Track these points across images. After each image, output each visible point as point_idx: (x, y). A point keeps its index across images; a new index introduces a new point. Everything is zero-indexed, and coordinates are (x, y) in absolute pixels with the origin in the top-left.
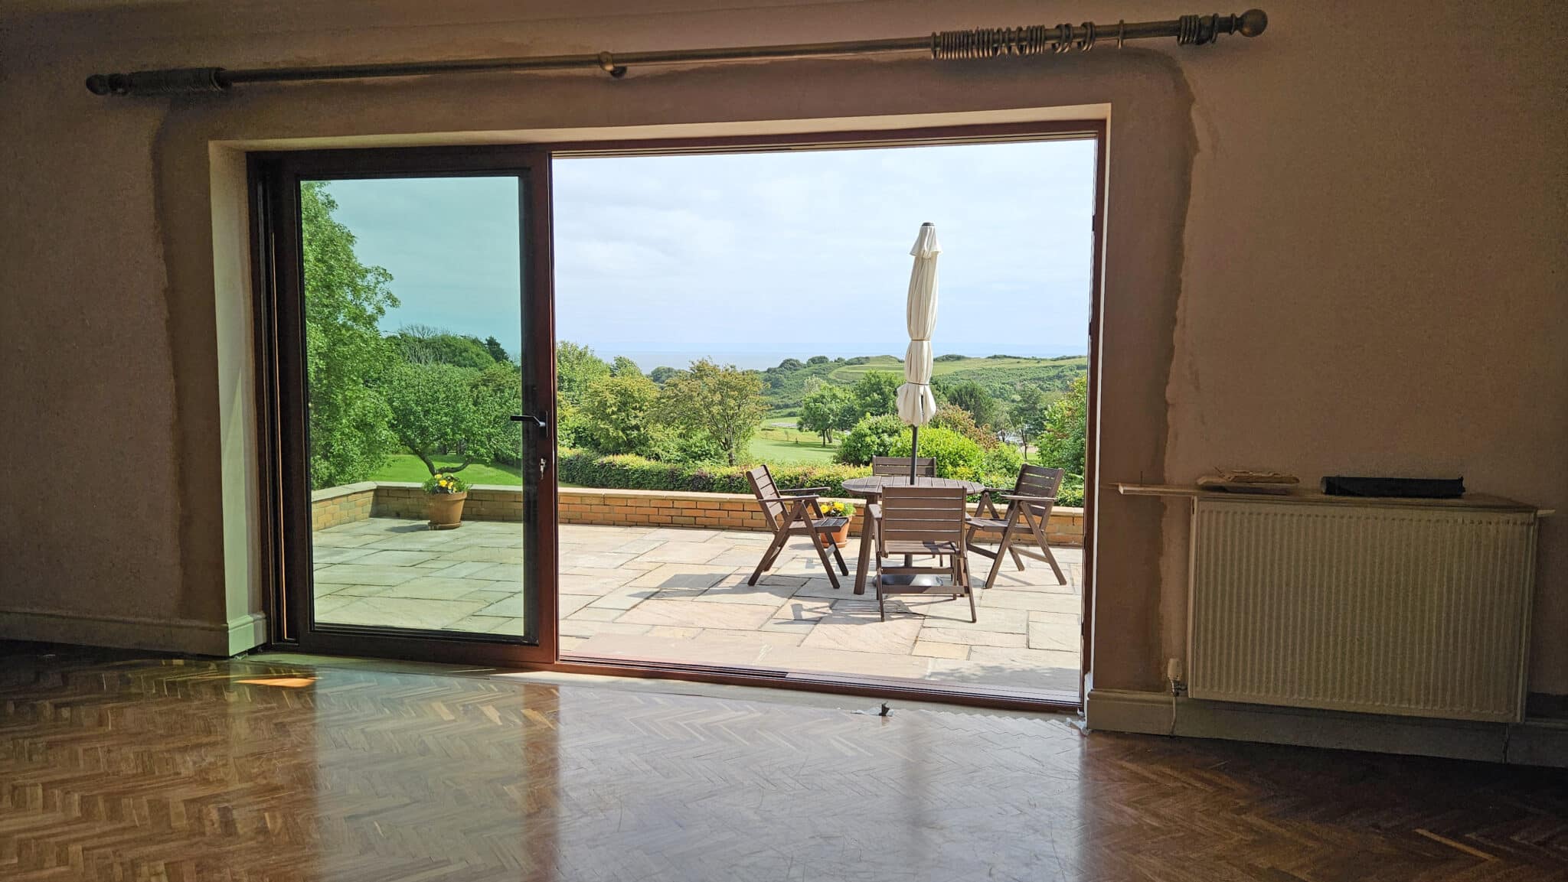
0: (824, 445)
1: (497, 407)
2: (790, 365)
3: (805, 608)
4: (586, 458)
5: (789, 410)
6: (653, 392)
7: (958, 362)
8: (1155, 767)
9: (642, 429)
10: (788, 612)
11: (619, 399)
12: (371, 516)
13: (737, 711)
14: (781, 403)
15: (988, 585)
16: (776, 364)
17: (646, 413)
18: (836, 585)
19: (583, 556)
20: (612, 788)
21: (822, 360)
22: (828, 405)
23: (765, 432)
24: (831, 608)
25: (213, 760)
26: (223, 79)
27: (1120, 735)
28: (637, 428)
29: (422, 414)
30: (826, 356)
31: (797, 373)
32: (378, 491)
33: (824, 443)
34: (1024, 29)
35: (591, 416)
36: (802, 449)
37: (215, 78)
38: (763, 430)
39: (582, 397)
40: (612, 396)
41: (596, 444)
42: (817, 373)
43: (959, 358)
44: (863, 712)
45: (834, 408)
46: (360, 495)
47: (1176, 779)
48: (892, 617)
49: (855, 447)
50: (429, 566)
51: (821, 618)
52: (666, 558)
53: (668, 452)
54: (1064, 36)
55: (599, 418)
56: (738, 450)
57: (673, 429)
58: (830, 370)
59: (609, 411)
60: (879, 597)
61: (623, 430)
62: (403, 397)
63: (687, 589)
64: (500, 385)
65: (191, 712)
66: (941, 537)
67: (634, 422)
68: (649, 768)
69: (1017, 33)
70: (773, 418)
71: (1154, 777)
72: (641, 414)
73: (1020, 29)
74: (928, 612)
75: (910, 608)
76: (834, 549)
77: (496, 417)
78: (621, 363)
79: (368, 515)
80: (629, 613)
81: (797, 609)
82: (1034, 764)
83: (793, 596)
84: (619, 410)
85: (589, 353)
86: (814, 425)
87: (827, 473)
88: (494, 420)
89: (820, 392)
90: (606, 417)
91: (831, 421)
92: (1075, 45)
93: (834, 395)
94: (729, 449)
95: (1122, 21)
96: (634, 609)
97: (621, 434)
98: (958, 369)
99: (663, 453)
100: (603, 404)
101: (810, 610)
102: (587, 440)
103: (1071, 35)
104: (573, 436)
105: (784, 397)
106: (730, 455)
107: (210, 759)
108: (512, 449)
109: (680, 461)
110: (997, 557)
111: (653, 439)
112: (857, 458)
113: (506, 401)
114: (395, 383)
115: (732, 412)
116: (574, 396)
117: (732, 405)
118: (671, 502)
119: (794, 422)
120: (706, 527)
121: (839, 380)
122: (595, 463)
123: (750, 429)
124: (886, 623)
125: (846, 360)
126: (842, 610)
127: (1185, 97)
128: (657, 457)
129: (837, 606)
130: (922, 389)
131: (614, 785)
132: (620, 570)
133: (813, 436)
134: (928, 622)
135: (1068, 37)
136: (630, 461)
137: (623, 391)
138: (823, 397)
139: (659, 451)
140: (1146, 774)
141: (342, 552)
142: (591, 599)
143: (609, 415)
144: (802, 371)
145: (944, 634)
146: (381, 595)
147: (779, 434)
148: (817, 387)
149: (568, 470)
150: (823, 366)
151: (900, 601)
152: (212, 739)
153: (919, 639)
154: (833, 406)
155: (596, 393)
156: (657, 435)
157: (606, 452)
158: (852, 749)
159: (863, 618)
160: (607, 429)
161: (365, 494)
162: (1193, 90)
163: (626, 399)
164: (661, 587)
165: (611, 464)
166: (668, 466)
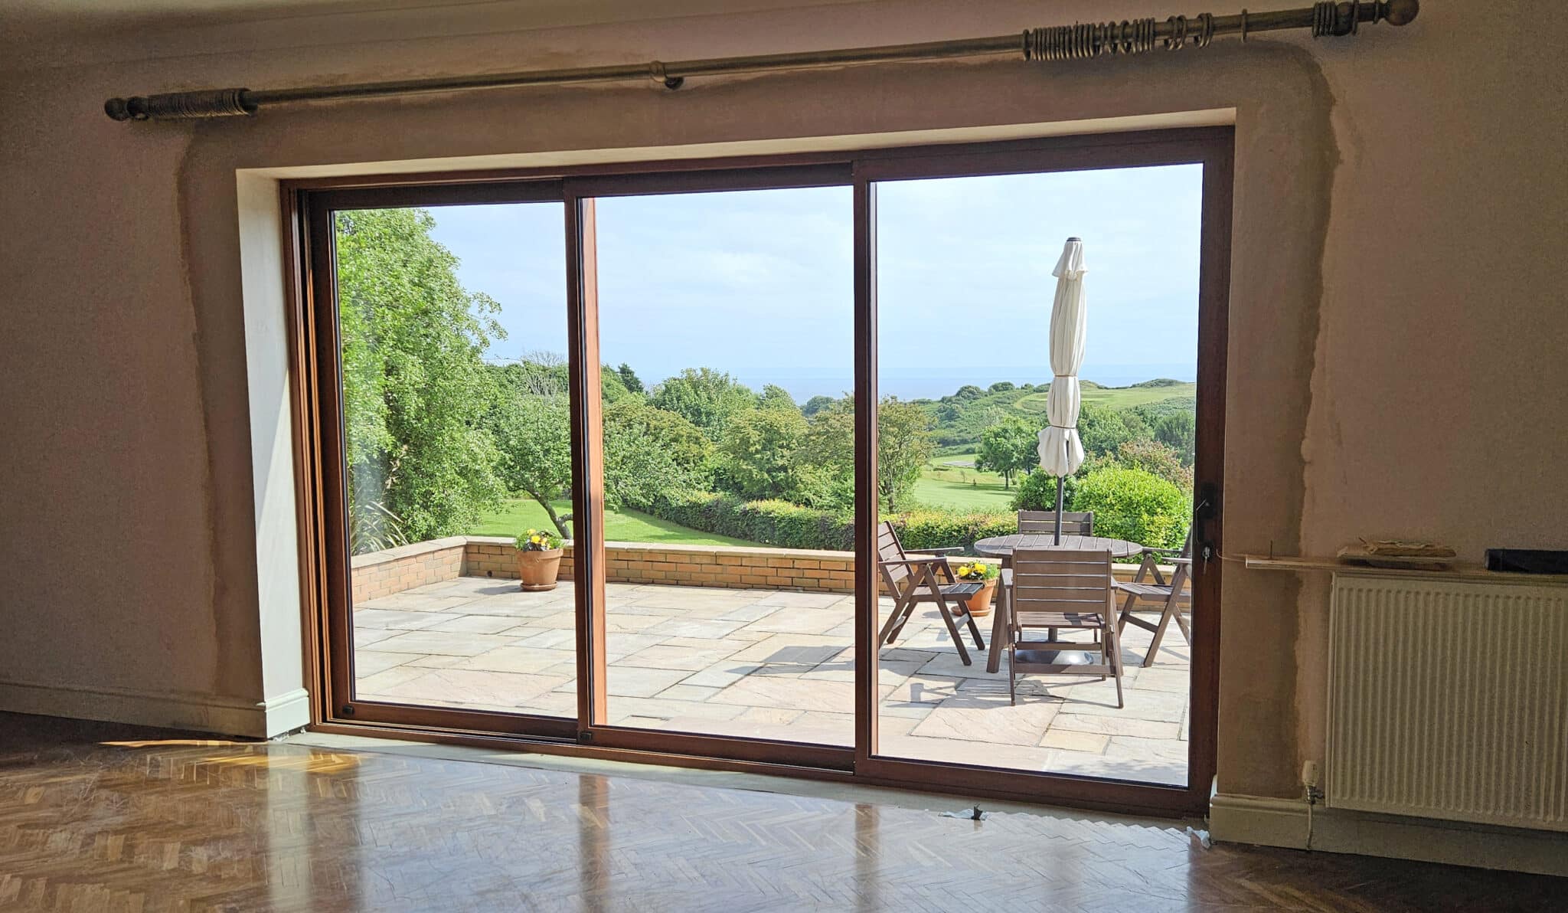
0: (1007, 488)
1: (625, 446)
2: (968, 393)
3: (925, 688)
4: (726, 505)
5: (967, 446)
6: (801, 427)
7: (1169, 388)
8: (1279, 888)
9: (790, 471)
10: (905, 694)
11: (763, 435)
12: (460, 576)
13: (809, 810)
14: (957, 438)
15: (1147, 662)
16: (951, 392)
17: (793, 452)
18: (967, 661)
19: (685, 624)
20: (651, 897)
21: (1006, 387)
22: (1012, 441)
23: (937, 472)
24: (956, 688)
25: (229, 855)
26: (246, 100)
27: (1246, 848)
28: (784, 469)
29: (541, 454)
30: (1011, 382)
31: (977, 402)
32: (467, 547)
33: (1007, 485)
34: (1131, 22)
35: (732, 456)
36: (979, 493)
37: (239, 100)
38: (935, 470)
39: (723, 433)
40: (755, 432)
41: (737, 488)
42: (997, 403)
43: (1170, 383)
44: (952, 814)
45: (1019, 443)
46: (448, 551)
47: (1300, 901)
48: (1025, 700)
49: (1036, 492)
50: (514, 634)
51: (943, 700)
52: (782, 628)
53: (821, 497)
54: (1176, 31)
55: (741, 458)
56: (899, 495)
57: (827, 470)
58: (1016, 398)
59: (752, 449)
60: (1012, 677)
61: (769, 472)
62: (521, 434)
63: (795, 663)
64: (631, 420)
65: (217, 800)
66: (1084, 607)
67: (780, 462)
68: (696, 874)
69: (1121, 29)
70: (948, 455)
71: (1275, 899)
72: (786, 452)
73: (1126, 24)
74: (1069, 694)
75: (1048, 690)
76: (968, 619)
77: (624, 457)
78: (773, 393)
79: (458, 573)
80: (725, 691)
81: (917, 689)
82: (1138, 881)
83: (916, 674)
84: (764, 449)
85: (731, 383)
86: (995, 464)
87: (1001, 522)
88: (622, 461)
89: (1002, 426)
90: (748, 457)
91: (1015, 459)
92: (1190, 39)
93: (1019, 428)
94: (889, 493)
95: (1245, 11)
96: (732, 687)
97: (766, 476)
98: (1169, 396)
99: (815, 497)
100: (745, 441)
101: (932, 691)
102: (728, 484)
103: (1184, 29)
104: (712, 478)
105: (961, 431)
106: (890, 500)
107: (227, 854)
108: (642, 495)
109: (834, 507)
110: (1157, 630)
111: (802, 482)
112: (1039, 504)
113: (635, 439)
114: (513, 419)
115: (892, 451)
116: (713, 432)
117: (891, 443)
118: (791, 561)
119: (972, 459)
120: (830, 591)
121: (1026, 410)
122: (736, 509)
123: (915, 469)
124: (1017, 707)
125: (1036, 386)
126: (969, 691)
127: (1323, 98)
128: (808, 503)
129: (964, 687)
130: (1067, 433)
131: (653, 894)
132: (725, 641)
133: (993, 477)
134: (1066, 707)
135: (1180, 31)
136: (778, 507)
137: (768, 427)
138: (1005, 431)
139: (811, 496)
140: (1266, 894)
141: (423, 617)
142: (684, 674)
143: (752, 454)
144: (982, 400)
145: (1083, 721)
146: (456, 667)
147: (955, 475)
148: (999, 419)
149: (706, 518)
150: (1007, 393)
151: (1039, 681)
152: (233, 831)
153: (1051, 727)
154: (1018, 441)
155: (738, 429)
156: (807, 478)
157: (750, 497)
158: (930, 857)
159: (991, 701)
160: (750, 470)
161: (453, 551)
162: (1333, 91)
163: (772, 437)
164: (767, 661)
165: (755, 511)
166: (818, 513)
